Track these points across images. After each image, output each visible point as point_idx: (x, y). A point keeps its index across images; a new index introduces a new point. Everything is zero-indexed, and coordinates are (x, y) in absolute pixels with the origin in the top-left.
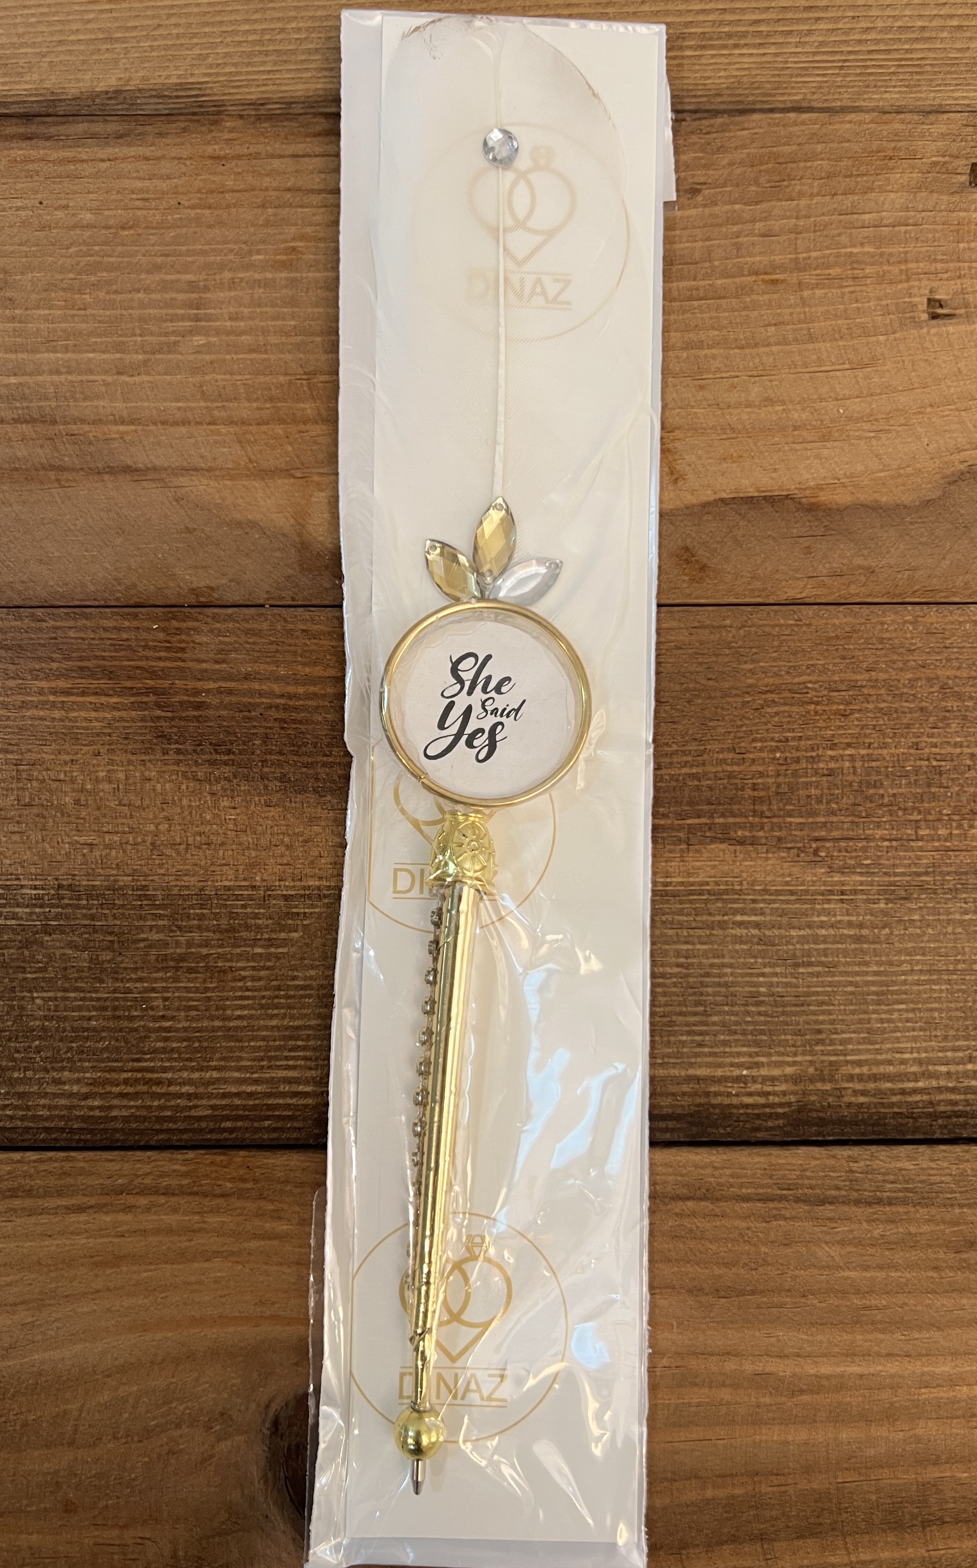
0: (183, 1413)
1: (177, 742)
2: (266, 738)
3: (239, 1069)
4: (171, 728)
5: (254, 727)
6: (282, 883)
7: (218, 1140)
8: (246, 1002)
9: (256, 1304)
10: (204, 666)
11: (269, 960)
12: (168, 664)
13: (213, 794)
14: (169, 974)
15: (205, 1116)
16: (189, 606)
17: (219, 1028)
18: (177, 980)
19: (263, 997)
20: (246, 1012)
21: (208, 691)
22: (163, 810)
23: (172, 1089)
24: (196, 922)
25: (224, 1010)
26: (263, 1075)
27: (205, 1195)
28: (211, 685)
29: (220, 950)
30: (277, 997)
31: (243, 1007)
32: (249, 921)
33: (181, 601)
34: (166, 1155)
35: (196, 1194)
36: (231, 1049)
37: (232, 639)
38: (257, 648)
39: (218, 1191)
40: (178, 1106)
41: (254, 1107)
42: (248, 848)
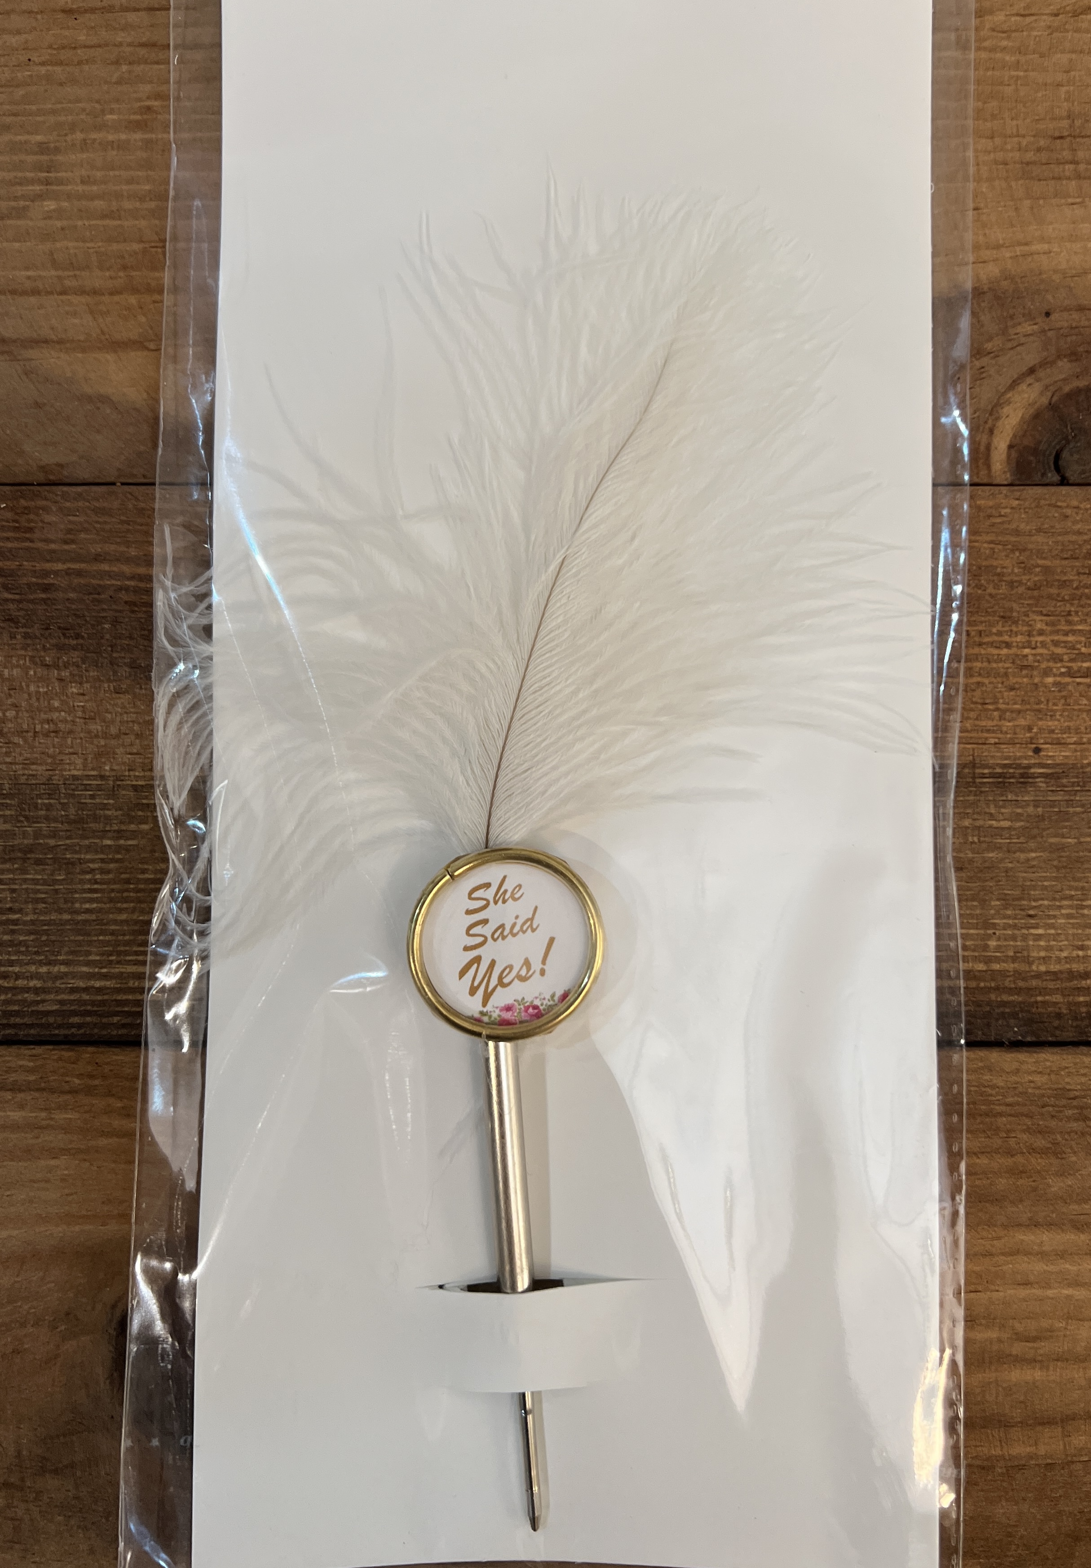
0: (28, 1313)
1: (24, 626)
2: (115, 622)
3: (88, 964)
4: (18, 610)
5: (104, 610)
6: (132, 773)
7: (66, 1036)
8: (95, 895)
9: (103, 1203)
10: (53, 546)
11: (119, 853)
12: (16, 545)
13: (61, 680)
14: (16, 866)
15: (52, 1011)
16: (39, 485)
17: (67, 922)
18: (24, 871)
19: (113, 890)
20: (95, 905)
21: (56, 573)
22: (10, 695)
23: (20, 983)
24: (43, 813)
25: (73, 903)
26: (113, 971)
27: (52, 1091)
28: (60, 566)
29: (68, 842)
30: (127, 890)
31: (91, 900)
32: (98, 812)
33: (29, 479)
34: (14, 1049)
35: (43, 1090)
36: (79, 943)
37: (81, 519)
38: (107, 527)
39: (66, 1087)
40: (25, 1001)
41: (103, 1003)
42: (97, 736)
